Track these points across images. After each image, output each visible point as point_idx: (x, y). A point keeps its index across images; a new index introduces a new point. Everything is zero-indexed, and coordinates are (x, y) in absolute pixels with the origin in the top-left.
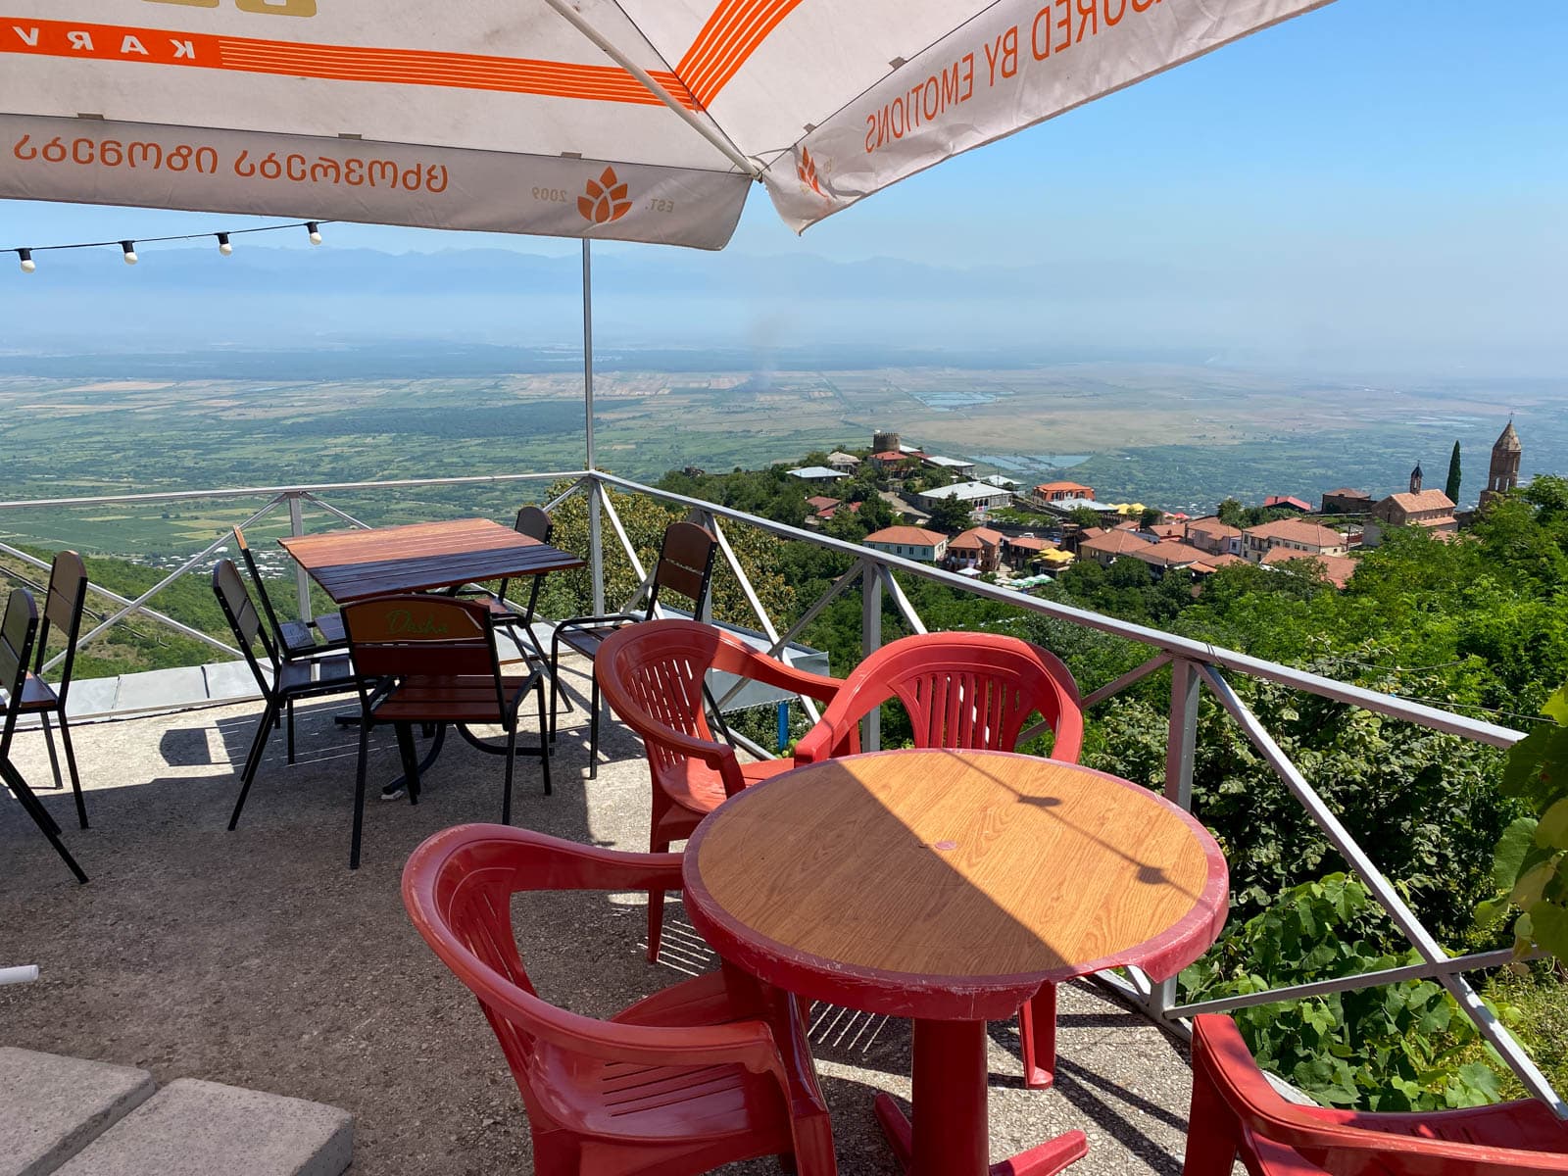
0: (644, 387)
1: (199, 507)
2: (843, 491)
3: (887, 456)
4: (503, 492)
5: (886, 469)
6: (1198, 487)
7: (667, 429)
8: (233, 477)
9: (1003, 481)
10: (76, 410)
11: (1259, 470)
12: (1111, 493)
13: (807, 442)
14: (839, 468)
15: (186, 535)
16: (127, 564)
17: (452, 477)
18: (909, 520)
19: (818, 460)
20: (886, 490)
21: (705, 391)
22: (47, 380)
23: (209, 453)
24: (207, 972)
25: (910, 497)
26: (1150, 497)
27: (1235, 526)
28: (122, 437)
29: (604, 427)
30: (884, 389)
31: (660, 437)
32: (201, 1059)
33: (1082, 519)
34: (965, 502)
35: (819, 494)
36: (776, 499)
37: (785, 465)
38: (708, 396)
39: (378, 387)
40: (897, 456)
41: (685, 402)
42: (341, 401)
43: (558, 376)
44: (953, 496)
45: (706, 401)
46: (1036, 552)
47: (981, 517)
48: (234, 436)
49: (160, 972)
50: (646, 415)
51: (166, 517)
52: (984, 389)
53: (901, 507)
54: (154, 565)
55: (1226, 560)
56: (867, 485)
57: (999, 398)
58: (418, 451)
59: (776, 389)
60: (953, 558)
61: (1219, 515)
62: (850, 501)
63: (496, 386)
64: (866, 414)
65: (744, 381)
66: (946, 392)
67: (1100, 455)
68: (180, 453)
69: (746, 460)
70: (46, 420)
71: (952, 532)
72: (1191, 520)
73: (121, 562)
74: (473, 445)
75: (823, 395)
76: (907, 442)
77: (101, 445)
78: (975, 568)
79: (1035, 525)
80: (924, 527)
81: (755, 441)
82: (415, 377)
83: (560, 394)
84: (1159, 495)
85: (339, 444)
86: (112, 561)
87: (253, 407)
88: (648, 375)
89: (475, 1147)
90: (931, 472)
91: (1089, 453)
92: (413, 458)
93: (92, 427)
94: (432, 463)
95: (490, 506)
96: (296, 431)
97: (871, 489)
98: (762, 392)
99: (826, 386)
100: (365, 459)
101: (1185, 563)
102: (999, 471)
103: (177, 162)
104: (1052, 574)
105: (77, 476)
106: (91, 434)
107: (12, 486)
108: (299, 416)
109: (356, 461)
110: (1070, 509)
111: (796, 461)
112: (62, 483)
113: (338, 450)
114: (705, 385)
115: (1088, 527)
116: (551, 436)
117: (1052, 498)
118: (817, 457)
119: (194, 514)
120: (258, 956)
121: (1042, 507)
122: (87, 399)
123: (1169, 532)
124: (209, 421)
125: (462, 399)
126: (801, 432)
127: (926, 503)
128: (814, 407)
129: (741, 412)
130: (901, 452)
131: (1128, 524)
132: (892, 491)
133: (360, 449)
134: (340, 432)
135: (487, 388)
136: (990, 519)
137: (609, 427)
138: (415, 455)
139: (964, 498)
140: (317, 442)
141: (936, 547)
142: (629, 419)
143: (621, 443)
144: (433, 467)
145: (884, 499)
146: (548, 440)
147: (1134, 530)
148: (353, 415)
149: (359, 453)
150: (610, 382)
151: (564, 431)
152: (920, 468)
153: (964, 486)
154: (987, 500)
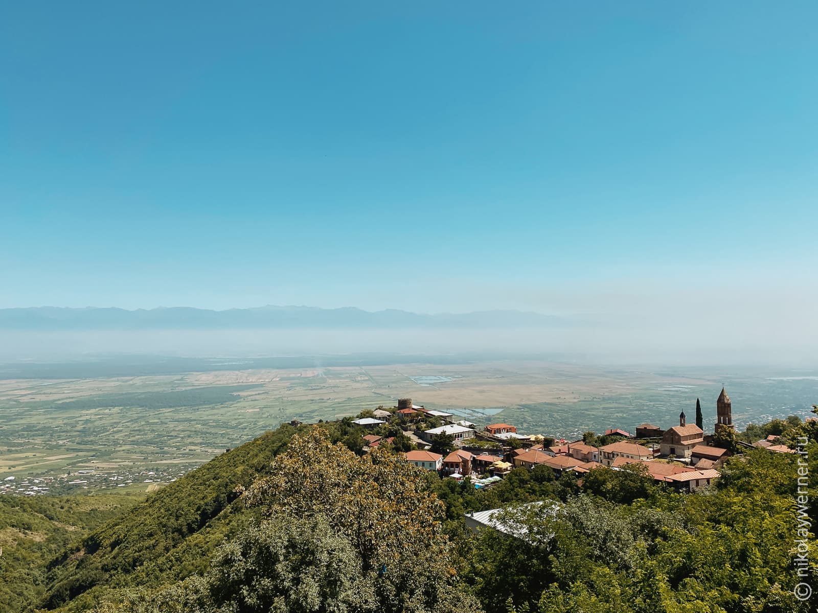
0: (265, 377)
2: (383, 431)
3: (406, 411)
4: (182, 438)
5: (406, 419)
7: (277, 399)
8: (23, 435)
9: (468, 424)
11: (589, 415)
13: (358, 404)
14: (380, 418)
18: (420, 447)
19: (368, 414)
20: (406, 430)
21: (298, 378)
23: (10, 421)
25: (420, 434)
26: (536, 430)
27: (593, 446)
29: (242, 399)
30: (395, 375)
31: (273, 404)
33: (512, 444)
34: (450, 436)
35: (370, 434)
36: (346, 437)
37: (350, 418)
38: (300, 381)
39: (115, 381)
40: (412, 411)
41: (288, 384)
42: (92, 389)
43: (216, 373)
44: (444, 432)
45: (299, 383)
46: (491, 463)
47: (459, 444)
48: (26, 411)
50: (266, 393)
52: (446, 374)
53: (415, 440)
55: (594, 465)
56: (396, 427)
57: (454, 379)
58: (135, 416)
59: (337, 376)
60: (447, 468)
61: (584, 440)
62: (387, 437)
63: (182, 379)
64: (385, 388)
65: (320, 372)
67: (508, 408)
69: (323, 415)
71: (445, 454)
72: (569, 443)
74: (167, 412)
75: (363, 378)
76: (415, 403)
78: (459, 473)
79: (487, 448)
80: (429, 450)
81: (325, 405)
82: (136, 375)
83: (218, 383)
85: (88, 414)
87: (40, 394)
88: (267, 371)
90: (430, 419)
91: (502, 408)
92: (132, 421)
96: (65, 407)
97: (399, 430)
98: (330, 378)
99: (363, 374)
100: (103, 422)
101: (571, 467)
102: (465, 418)
104: (501, 476)
108: (67, 398)
109: (97, 423)
110: (506, 438)
111: (355, 415)
113: (88, 417)
114: (299, 375)
115: (516, 448)
116: (211, 406)
117: (495, 432)
118: (367, 413)
121: (490, 438)
123: (560, 450)
124: (11, 403)
125: (162, 387)
126: (351, 399)
127: (429, 437)
128: (358, 385)
129: (319, 389)
130: (413, 409)
131: (537, 447)
132: (410, 430)
133: (101, 416)
134: (90, 407)
135: (177, 380)
136: (464, 445)
137: (244, 399)
138: (133, 419)
139: (450, 433)
140: (76, 413)
141: (437, 462)
142: (256, 395)
143: (252, 408)
144: (143, 425)
145: (406, 435)
146: (210, 408)
147: (541, 449)
148: (99, 397)
149: (100, 419)
150: (246, 375)
151: (219, 403)
152: (424, 417)
153: (448, 426)
154: (461, 434)
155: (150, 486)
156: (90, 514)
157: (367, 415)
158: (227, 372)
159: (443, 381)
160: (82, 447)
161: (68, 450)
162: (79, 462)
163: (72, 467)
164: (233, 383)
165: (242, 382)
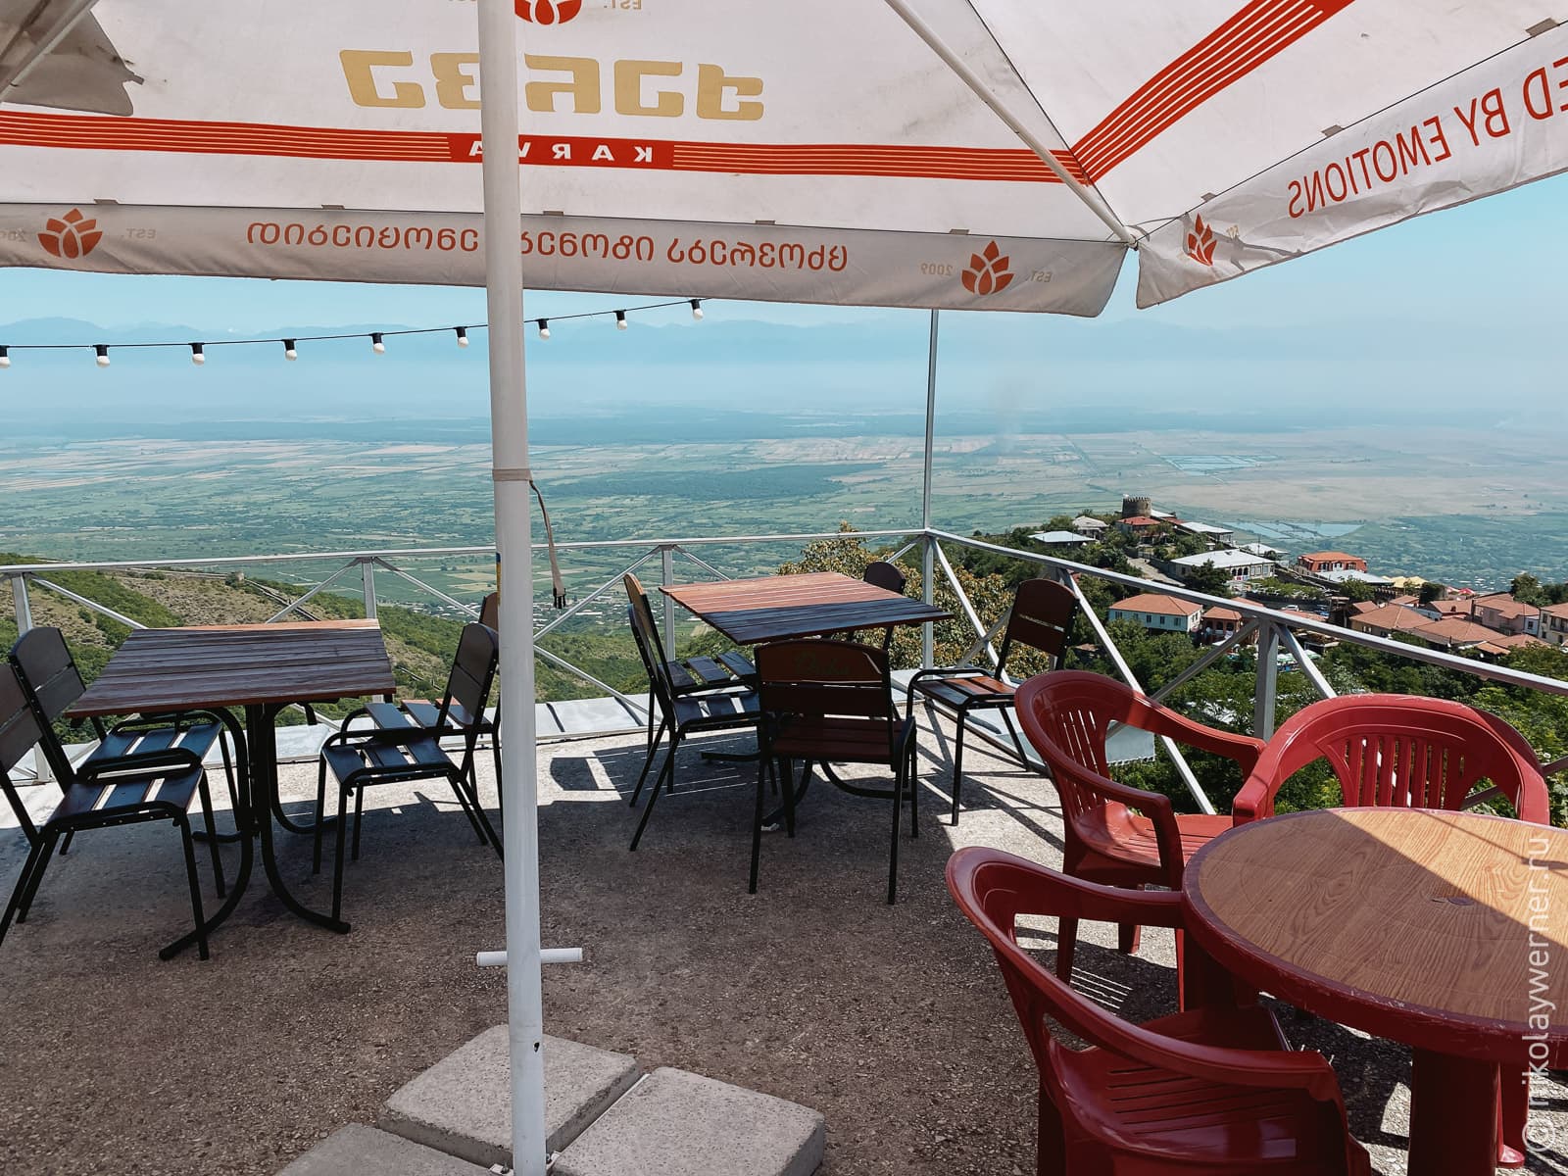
0: (885, 451)
1: (473, 561)
2: (1088, 556)
3: (1137, 521)
4: (747, 552)
5: (1136, 534)
6: (1486, 561)
7: (906, 492)
9: (1264, 549)
10: (371, 471)
11: (1558, 543)
12: (1384, 564)
13: (1050, 506)
14: (1084, 533)
15: (462, 587)
16: (409, 612)
17: (702, 537)
20: (1134, 556)
21: (945, 454)
22: (351, 444)
23: (484, 512)
24: (646, 977)
25: (1164, 566)
26: (1429, 570)
27: (1531, 604)
28: (409, 496)
29: (846, 490)
30: (1134, 452)
31: (899, 500)
32: (661, 1053)
33: (1353, 593)
34: (1222, 571)
37: (1028, 529)
38: (948, 460)
39: (638, 452)
40: (1148, 521)
42: (603, 464)
43: (803, 441)
44: (1209, 564)
45: (947, 464)
47: (1240, 587)
49: (604, 973)
50: (887, 479)
51: (444, 569)
52: (1244, 453)
53: (1151, 575)
54: (433, 613)
55: (1521, 641)
56: (1114, 551)
57: (1259, 463)
58: (672, 512)
59: (1019, 452)
60: (1208, 629)
61: (1513, 591)
63: (744, 451)
64: (1115, 478)
65: (986, 444)
66: (1200, 455)
67: (1372, 524)
68: (459, 511)
69: (986, 524)
70: (346, 480)
72: (1478, 596)
73: (404, 610)
74: (722, 508)
75: (1068, 458)
76: (1158, 507)
77: (393, 503)
79: (1298, 598)
81: (994, 505)
82: (671, 442)
83: (805, 459)
84: (1440, 568)
85: (599, 504)
86: (397, 609)
88: (889, 440)
89: (934, 1160)
90: (1185, 538)
91: (1360, 522)
92: (666, 519)
93: (385, 487)
94: (684, 524)
95: (734, 566)
96: (563, 492)
97: (1120, 555)
98: (1004, 455)
99: (1069, 448)
100: (622, 519)
101: (1472, 643)
102: (1260, 539)
103: (621, 251)
104: (1318, 650)
105: (370, 530)
106: (384, 493)
107: (317, 539)
108: (565, 478)
109: (614, 521)
110: (1339, 581)
111: (1039, 525)
112: (358, 537)
113: (599, 510)
114: (945, 449)
115: (1360, 600)
116: (794, 499)
117: (1319, 568)
118: (1062, 521)
119: (469, 567)
120: (687, 966)
121: (1308, 578)
122: (383, 460)
123: (1454, 609)
125: (714, 464)
126: (1043, 496)
127: (1179, 572)
128: (1058, 470)
129: (982, 476)
130: (1152, 518)
131: (1406, 599)
132: (1143, 557)
133: (619, 510)
134: (602, 494)
135: (737, 453)
136: (1249, 589)
137: (849, 490)
138: (668, 516)
139: (1221, 566)
140: (580, 503)
141: (1189, 618)
142: (869, 482)
143: (862, 506)
144: (684, 527)
145: (1132, 565)
146: (791, 502)
147: (1412, 605)
148: (613, 477)
149: (618, 514)
150: (852, 446)
151: (807, 494)
152: (1173, 534)
153: (1221, 553)
154: (1246, 569)
155: (697, 628)
156: (607, 664)
157: (1061, 525)
158: (821, 440)
159: (1234, 466)
160: (593, 558)
161: (572, 561)
162: (590, 582)
163: (580, 589)
164: (830, 460)
165: (846, 459)
